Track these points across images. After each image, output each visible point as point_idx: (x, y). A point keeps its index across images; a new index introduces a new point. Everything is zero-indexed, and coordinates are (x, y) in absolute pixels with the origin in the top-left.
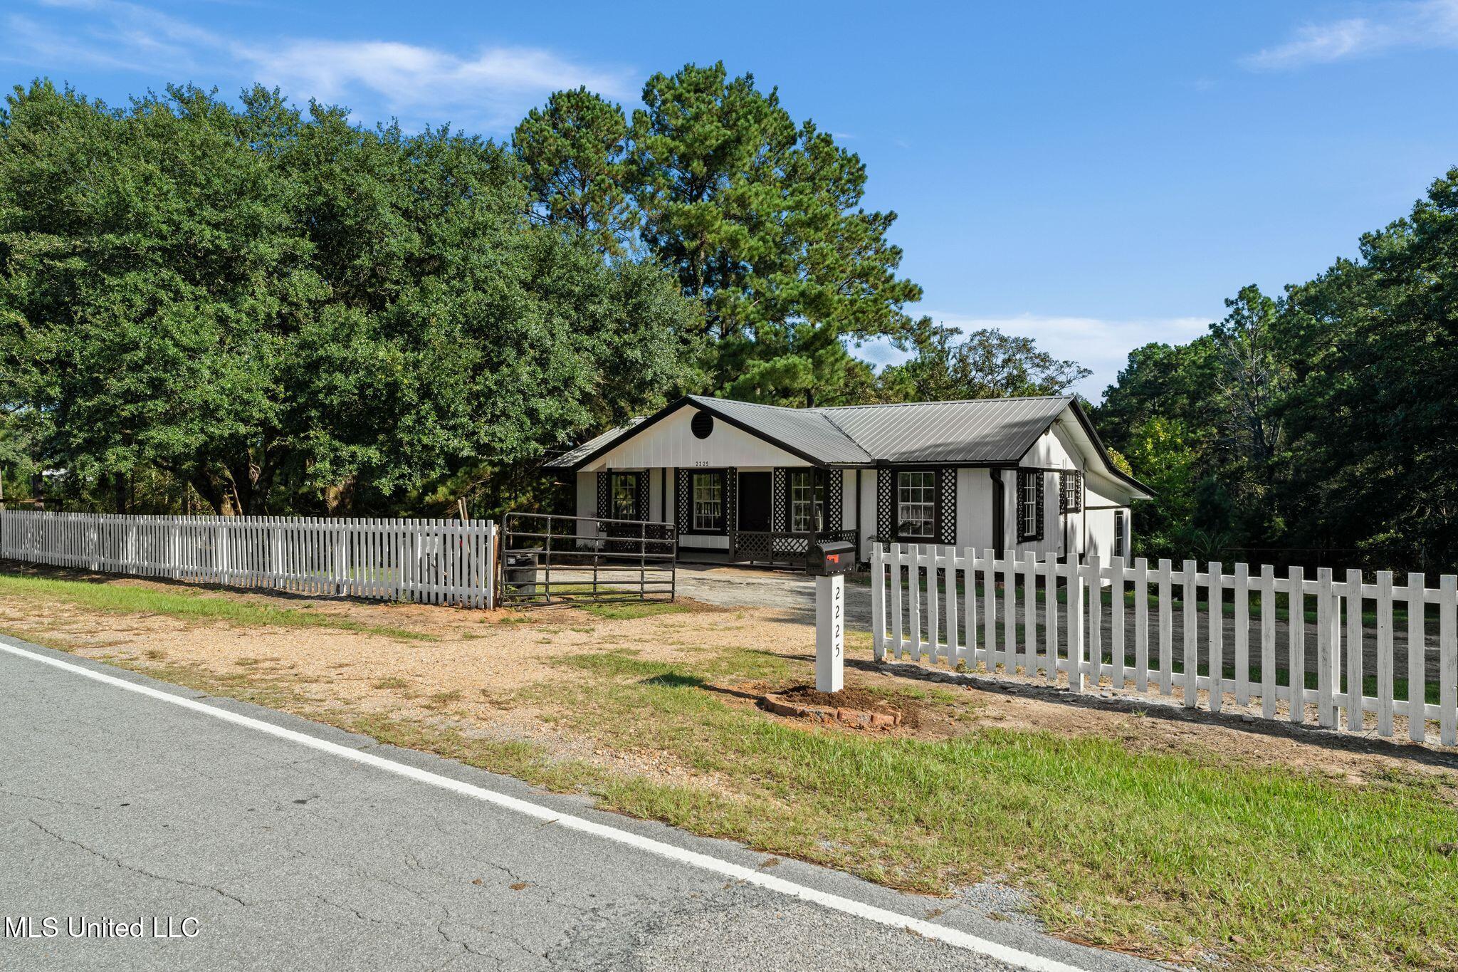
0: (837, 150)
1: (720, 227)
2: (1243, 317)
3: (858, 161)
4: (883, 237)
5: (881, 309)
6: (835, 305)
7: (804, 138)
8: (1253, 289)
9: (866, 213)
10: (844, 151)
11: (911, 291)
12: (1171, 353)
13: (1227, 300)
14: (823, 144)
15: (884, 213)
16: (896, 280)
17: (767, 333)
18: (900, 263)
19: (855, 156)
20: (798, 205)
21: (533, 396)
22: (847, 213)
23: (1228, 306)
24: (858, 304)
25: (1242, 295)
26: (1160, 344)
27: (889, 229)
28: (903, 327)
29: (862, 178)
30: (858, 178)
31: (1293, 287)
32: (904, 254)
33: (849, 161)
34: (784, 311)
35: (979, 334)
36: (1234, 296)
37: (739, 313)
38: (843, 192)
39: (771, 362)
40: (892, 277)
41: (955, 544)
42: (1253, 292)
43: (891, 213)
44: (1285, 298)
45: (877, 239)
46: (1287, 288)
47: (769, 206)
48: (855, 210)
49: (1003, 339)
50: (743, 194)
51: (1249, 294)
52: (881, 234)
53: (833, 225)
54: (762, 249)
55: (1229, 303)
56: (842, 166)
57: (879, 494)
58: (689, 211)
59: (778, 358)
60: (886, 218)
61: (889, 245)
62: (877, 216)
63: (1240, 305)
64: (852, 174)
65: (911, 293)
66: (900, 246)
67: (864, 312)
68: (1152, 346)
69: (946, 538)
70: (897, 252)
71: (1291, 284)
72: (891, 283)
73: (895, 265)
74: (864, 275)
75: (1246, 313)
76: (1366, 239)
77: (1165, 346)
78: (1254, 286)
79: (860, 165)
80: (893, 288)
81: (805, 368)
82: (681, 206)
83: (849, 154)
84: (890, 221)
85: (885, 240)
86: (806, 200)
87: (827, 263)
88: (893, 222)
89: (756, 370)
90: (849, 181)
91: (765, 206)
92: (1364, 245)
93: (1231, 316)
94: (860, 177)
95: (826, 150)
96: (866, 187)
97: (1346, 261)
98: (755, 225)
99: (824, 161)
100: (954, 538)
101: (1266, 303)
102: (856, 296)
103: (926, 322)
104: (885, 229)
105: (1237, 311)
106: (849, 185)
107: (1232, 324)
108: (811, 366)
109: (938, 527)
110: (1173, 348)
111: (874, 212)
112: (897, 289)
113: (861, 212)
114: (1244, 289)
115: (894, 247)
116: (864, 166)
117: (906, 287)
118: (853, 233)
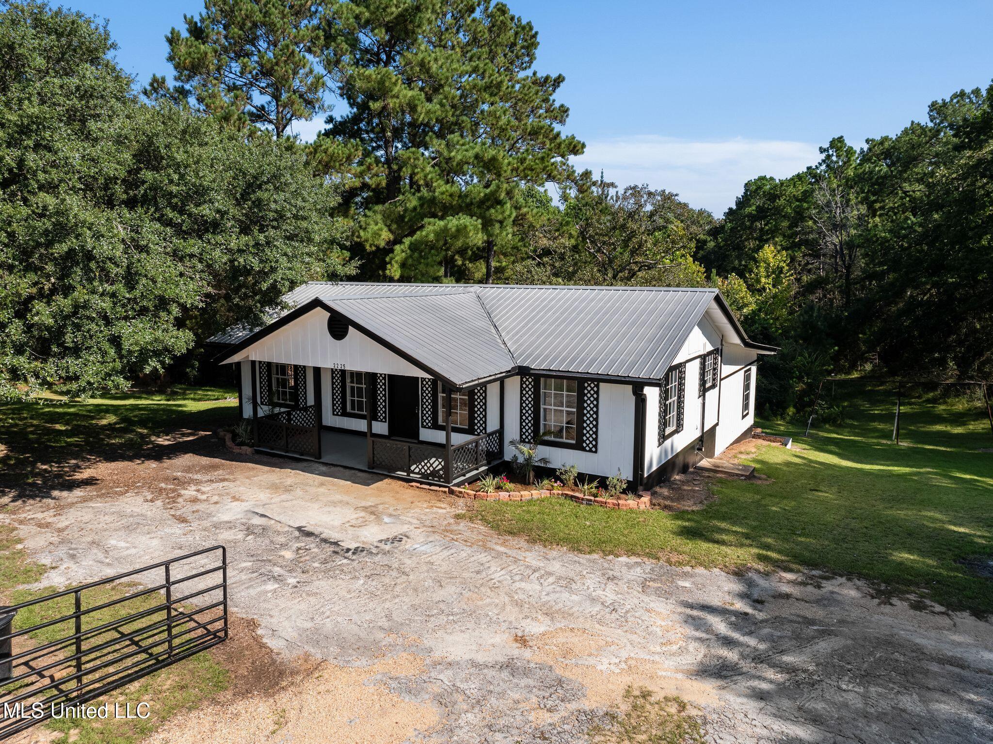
0: (512, 19)
1: (399, 91)
2: (832, 161)
3: (531, 29)
4: (551, 98)
5: (547, 166)
6: (505, 168)
7: (482, 7)
8: (840, 139)
9: (539, 75)
10: (519, 20)
11: (575, 147)
12: (776, 185)
13: (820, 148)
14: (498, 13)
15: (554, 75)
16: (563, 136)
17: (443, 193)
18: (567, 120)
19: (529, 24)
20: (475, 70)
21: (118, 319)
22: (522, 75)
23: (821, 152)
24: (527, 162)
25: (833, 144)
26: (768, 177)
27: (557, 90)
28: (568, 178)
29: (534, 45)
30: (531, 45)
31: (873, 140)
32: (570, 112)
33: (523, 28)
34: (459, 170)
35: (631, 188)
36: (826, 145)
37: (418, 173)
38: (517, 57)
39: (446, 221)
40: (558, 134)
41: (596, 452)
42: (840, 142)
43: (560, 76)
44: (865, 150)
45: (546, 100)
46: (867, 141)
47: (448, 70)
48: (529, 72)
49: (650, 194)
50: (423, 60)
51: (837, 144)
52: (551, 95)
53: (508, 88)
54: (439, 113)
55: (822, 150)
56: (516, 33)
57: (522, 395)
58: (370, 75)
59: (451, 218)
60: (555, 81)
61: (557, 105)
62: (547, 78)
63: (831, 152)
64: (526, 41)
65: (576, 148)
66: (567, 105)
67: (532, 170)
68: (762, 178)
69: (588, 445)
70: (564, 111)
71: (871, 138)
72: (558, 141)
73: (562, 122)
74: (534, 133)
75: (834, 158)
76: (933, 106)
77: (772, 179)
78: (842, 137)
79: (533, 32)
80: (560, 144)
81: (475, 226)
82: (362, 71)
83: (524, 22)
84: (559, 83)
85: (554, 101)
86: (481, 65)
87: (500, 123)
88: (561, 84)
89: (431, 228)
90: (523, 47)
91: (445, 70)
92: (931, 111)
93: (824, 161)
94: (533, 44)
95: (501, 18)
96: (538, 52)
97: (919, 124)
98: (434, 88)
99: (500, 28)
100: (596, 446)
101: (850, 152)
102: (525, 155)
103: (587, 174)
104: (554, 91)
105: (829, 157)
106: (523, 51)
107: (823, 167)
108: (480, 226)
109: (580, 435)
110: (777, 181)
111: (544, 75)
112: (563, 146)
113: (535, 74)
114: (834, 140)
115: (562, 106)
116: (536, 33)
117: (570, 144)
118: (525, 95)
